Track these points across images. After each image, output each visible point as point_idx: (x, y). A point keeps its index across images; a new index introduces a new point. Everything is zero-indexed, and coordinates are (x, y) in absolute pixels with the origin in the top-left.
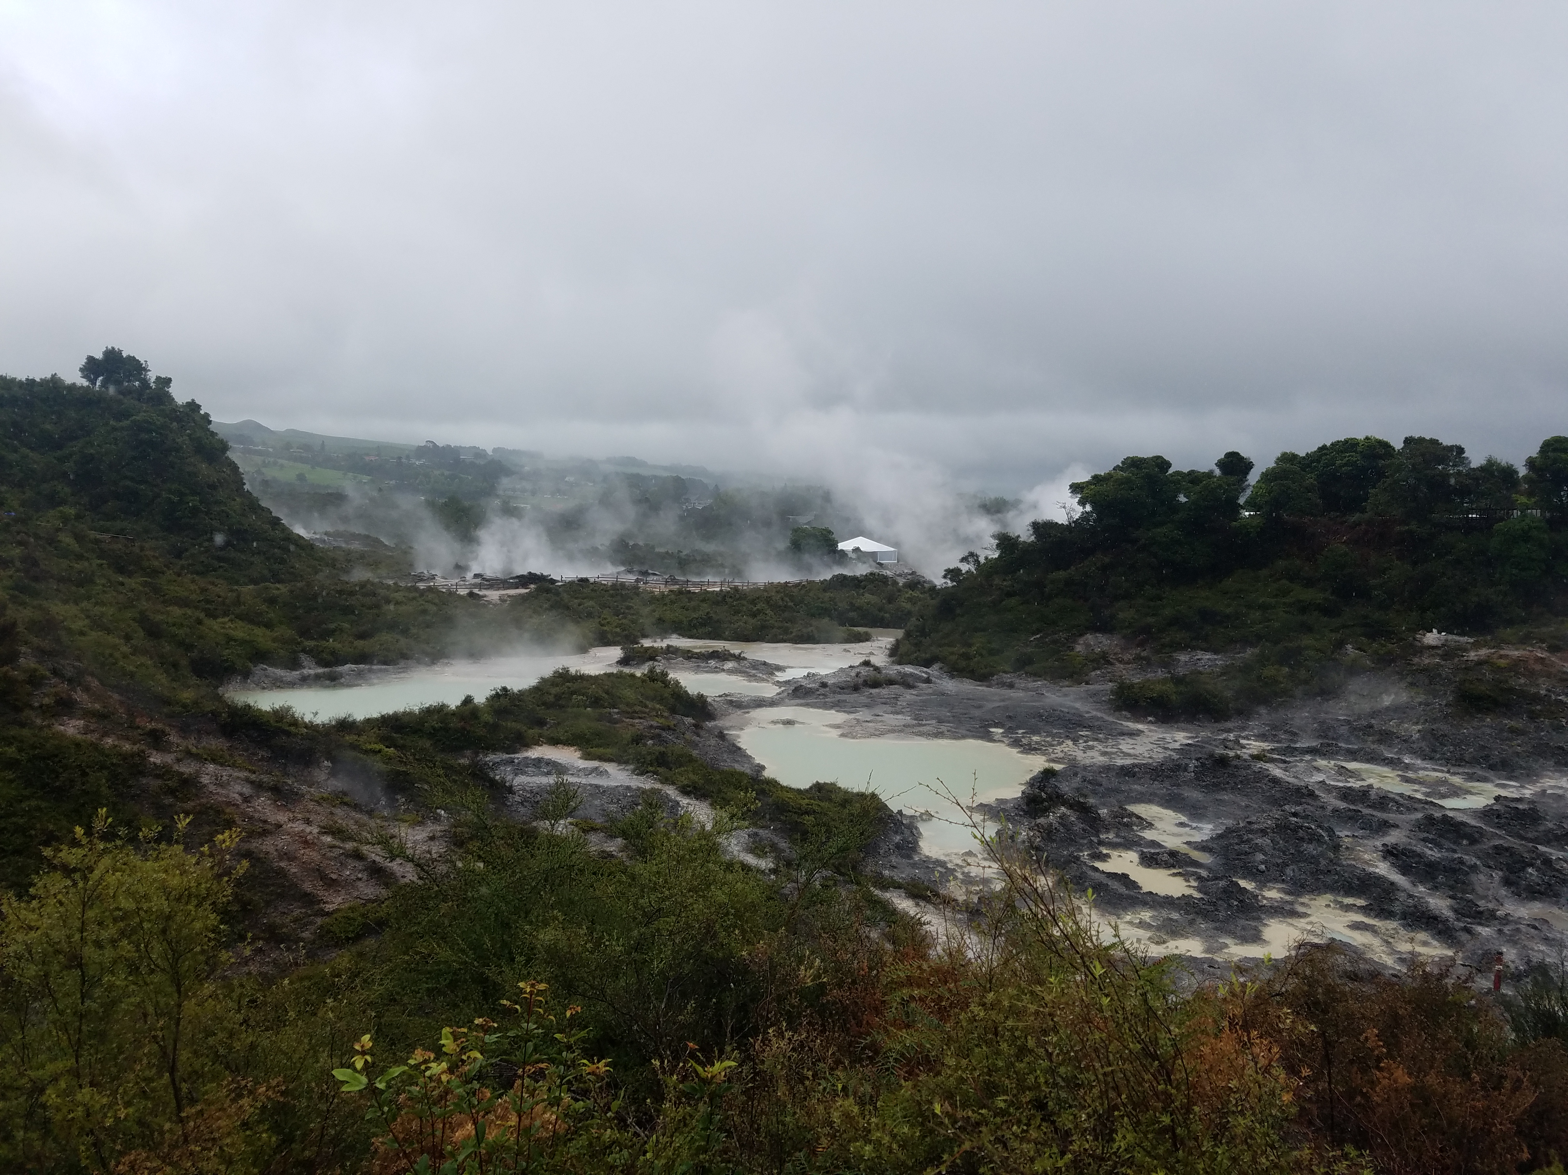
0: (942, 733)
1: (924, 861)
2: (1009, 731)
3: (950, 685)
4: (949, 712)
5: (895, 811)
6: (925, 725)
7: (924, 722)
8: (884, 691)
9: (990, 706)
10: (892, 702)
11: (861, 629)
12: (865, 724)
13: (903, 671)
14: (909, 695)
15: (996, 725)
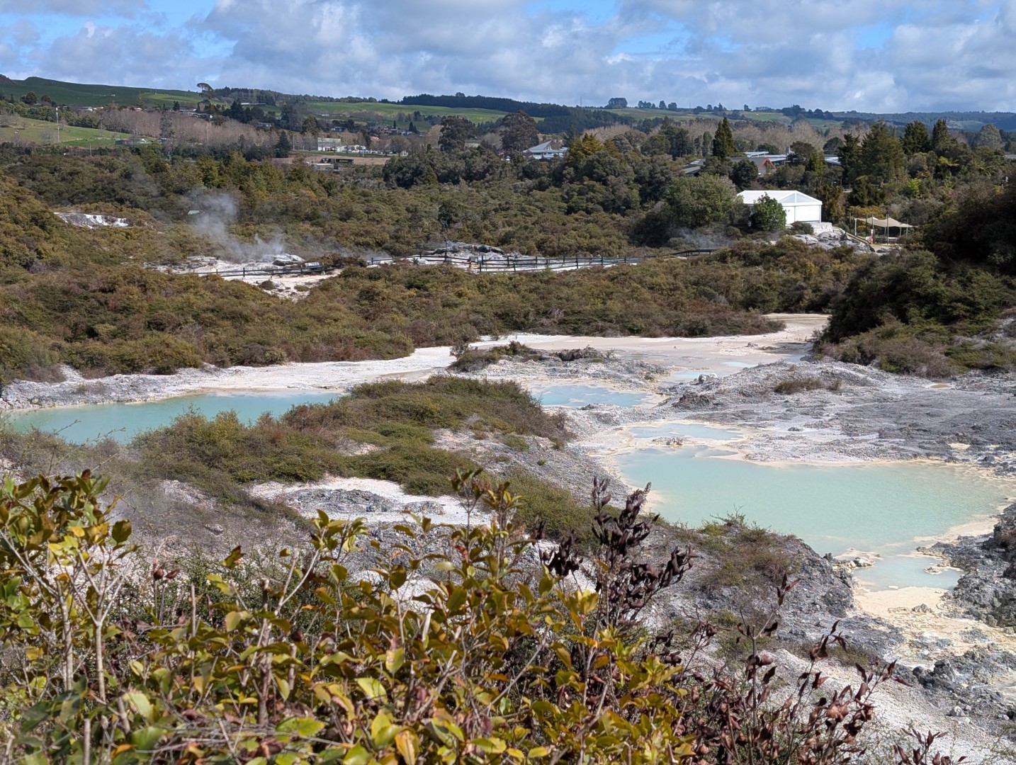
0: (883, 451)
1: (862, 619)
2: (976, 445)
3: (894, 387)
4: (895, 423)
5: (822, 555)
6: (863, 440)
7: (860, 438)
8: (804, 397)
9: (949, 414)
10: (816, 411)
11: (773, 316)
12: (777, 442)
13: (830, 370)
14: (837, 403)
15: (960, 439)
